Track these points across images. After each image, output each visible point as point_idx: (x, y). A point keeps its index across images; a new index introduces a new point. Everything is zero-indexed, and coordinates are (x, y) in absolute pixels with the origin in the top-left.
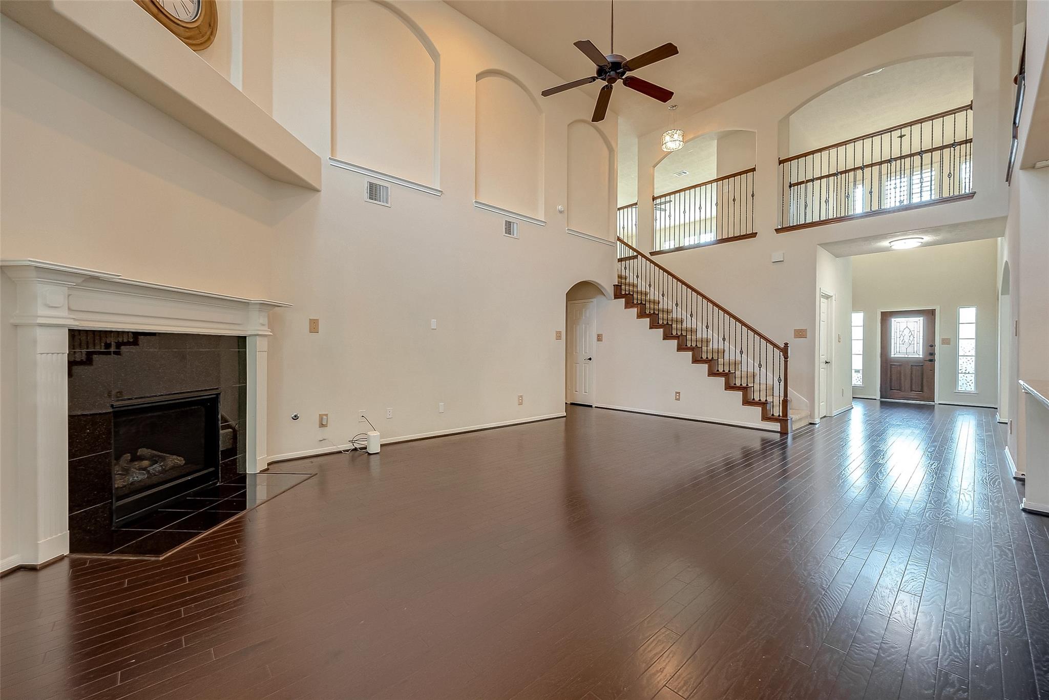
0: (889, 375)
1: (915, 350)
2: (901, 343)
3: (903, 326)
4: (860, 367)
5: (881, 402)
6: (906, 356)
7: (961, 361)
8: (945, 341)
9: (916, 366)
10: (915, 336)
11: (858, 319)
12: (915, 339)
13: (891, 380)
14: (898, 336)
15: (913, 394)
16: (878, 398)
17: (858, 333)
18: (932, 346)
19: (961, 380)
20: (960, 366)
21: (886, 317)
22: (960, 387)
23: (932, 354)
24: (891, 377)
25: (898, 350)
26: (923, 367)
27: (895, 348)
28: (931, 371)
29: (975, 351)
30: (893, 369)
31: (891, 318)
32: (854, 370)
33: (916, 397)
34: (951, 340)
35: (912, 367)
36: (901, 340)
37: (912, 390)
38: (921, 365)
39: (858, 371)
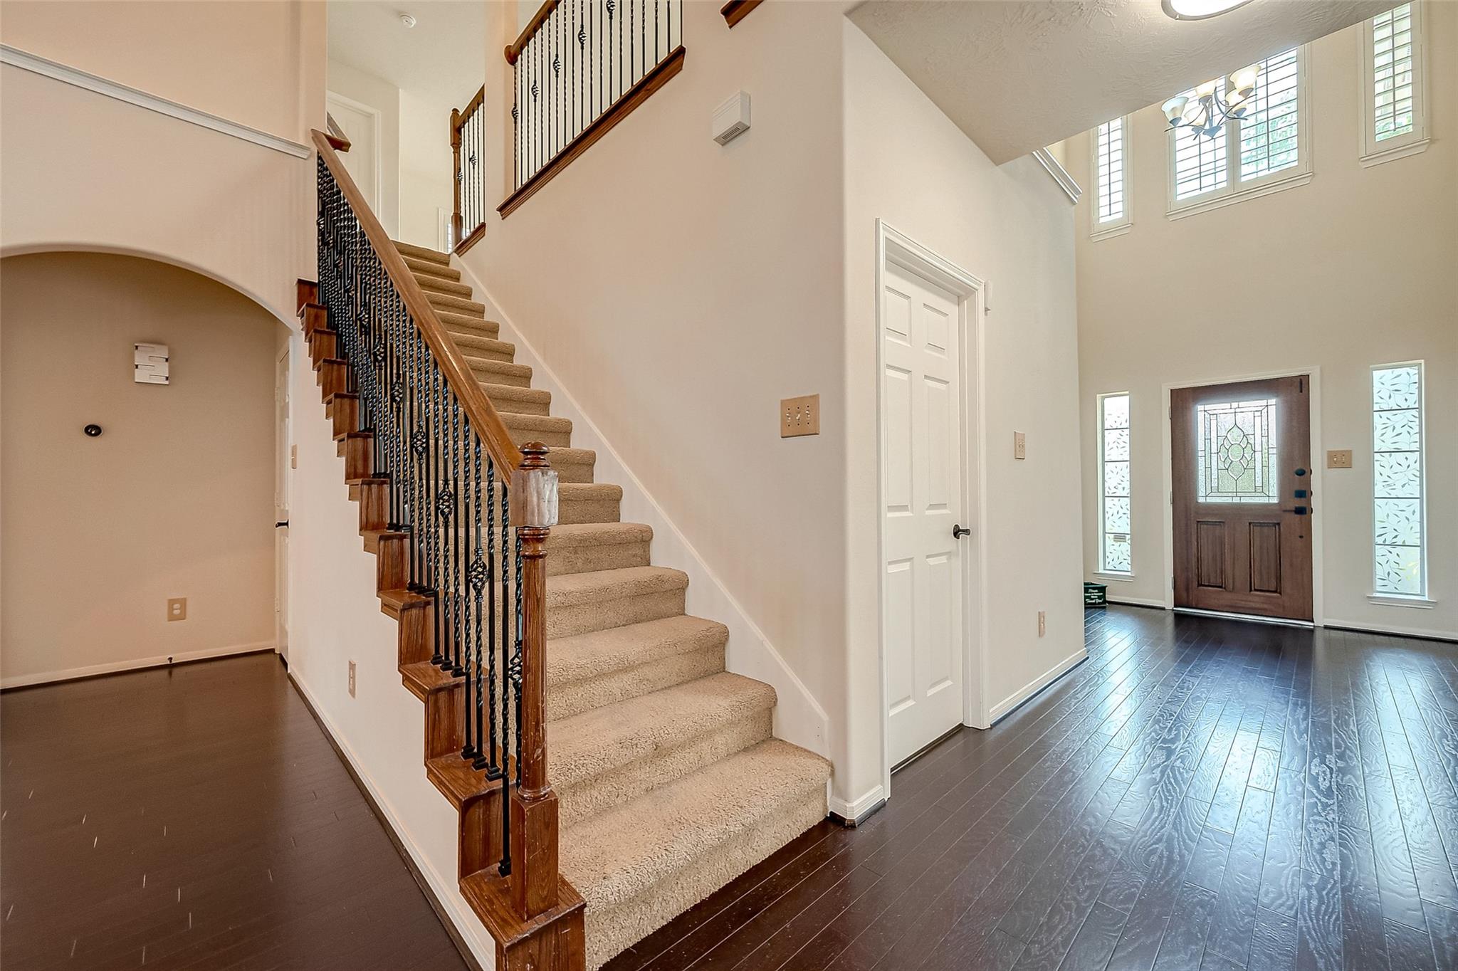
0: (1194, 550)
1: (1259, 484)
2: (1221, 466)
3: (1227, 421)
4: (1123, 526)
5: (1179, 617)
6: (1236, 500)
7: (1382, 510)
8: (1339, 460)
9: (1261, 525)
10: (1258, 448)
11: (1116, 409)
12: (1258, 455)
13: (1199, 560)
14: (1214, 450)
15: (1256, 599)
16: (1169, 603)
17: (1116, 447)
18: (1304, 473)
19: (1384, 563)
20: (1378, 525)
21: (1183, 400)
22: (1379, 582)
23: (1304, 494)
24: (1198, 553)
25: (1215, 485)
26: (1280, 529)
27: (1208, 480)
28: (1301, 537)
29: (1418, 483)
30: (1202, 532)
31: (1196, 404)
32: (1113, 535)
33: (1266, 606)
34: (1351, 455)
35: (1250, 527)
36: (1223, 460)
37: (1253, 589)
38: (1275, 522)
39: (1119, 537)
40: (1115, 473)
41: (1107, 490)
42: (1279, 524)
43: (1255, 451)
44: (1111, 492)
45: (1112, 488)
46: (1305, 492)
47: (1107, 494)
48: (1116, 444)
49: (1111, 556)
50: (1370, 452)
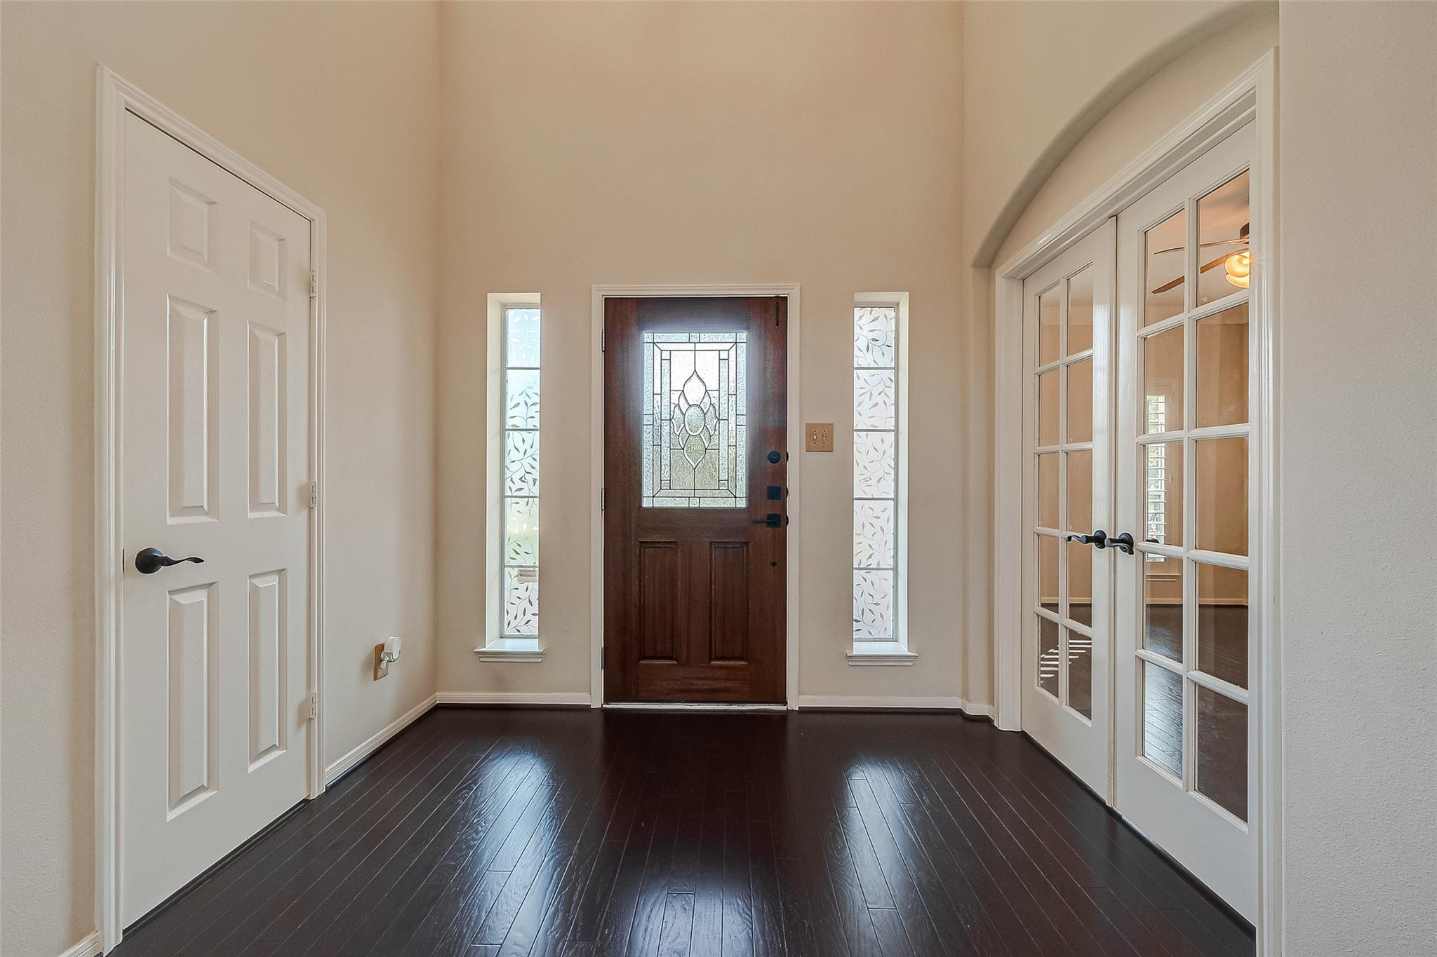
0: (635, 588)
1: (723, 475)
2: (675, 443)
4: (530, 553)
5: (610, 719)
6: (694, 504)
7: (861, 519)
8: (819, 438)
9: (725, 545)
10: (724, 414)
12: (724, 426)
13: (641, 611)
14: (665, 413)
15: (715, 672)
16: (596, 697)
17: (523, 402)
18: (778, 458)
21: (623, 321)
23: (778, 493)
24: (640, 600)
25: (665, 476)
26: (748, 552)
27: (657, 468)
28: (774, 564)
29: (893, 478)
30: (647, 560)
31: (642, 330)
32: (516, 569)
33: (729, 684)
34: (832, 428)
35: (711, 548)
36: (678, 433)
37: (713, 657)
38: (744, 540)
39: (524, 574)
40: (522, 452)
41: (508, 483)
42: (746, 543)
43: (719, 420)
44: (514, 489)
45: (516, 478)
46: (779, 489)
47: (508, 493)
48: (524, 397)
49: (512, 610)
50: (851, 430)
